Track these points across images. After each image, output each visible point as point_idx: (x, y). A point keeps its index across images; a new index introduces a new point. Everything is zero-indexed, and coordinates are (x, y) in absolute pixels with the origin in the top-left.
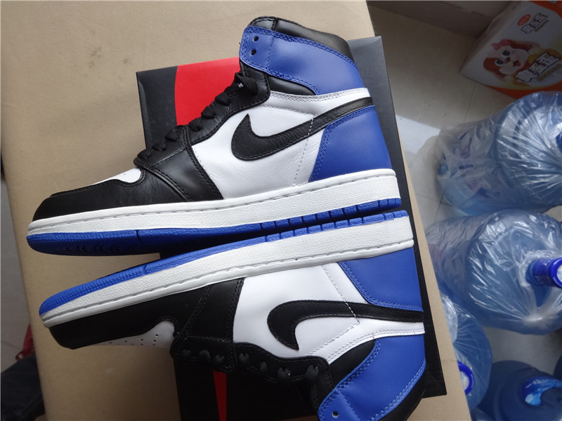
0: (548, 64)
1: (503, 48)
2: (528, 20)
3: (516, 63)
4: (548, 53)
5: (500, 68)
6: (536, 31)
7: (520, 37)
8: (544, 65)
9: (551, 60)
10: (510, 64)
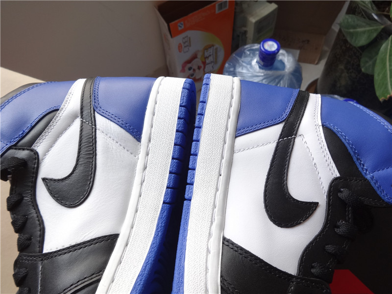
0: (211, 53)
1: (186, 68)
2: (181, 46)
3: (199, 68)
4: (206, 49)
5: (195, 78)
6: (190, 46)
7: (187, 56)
8: (210, 55)
9: (211, 51)
10: (197, 71)
